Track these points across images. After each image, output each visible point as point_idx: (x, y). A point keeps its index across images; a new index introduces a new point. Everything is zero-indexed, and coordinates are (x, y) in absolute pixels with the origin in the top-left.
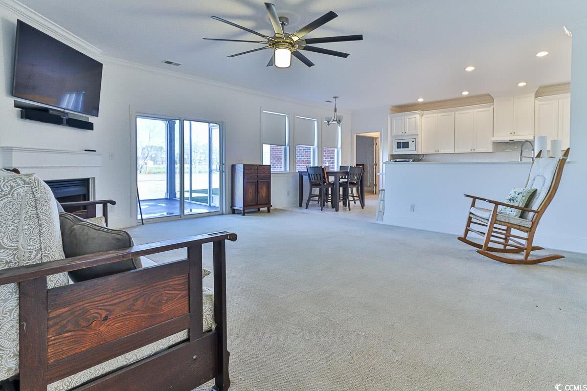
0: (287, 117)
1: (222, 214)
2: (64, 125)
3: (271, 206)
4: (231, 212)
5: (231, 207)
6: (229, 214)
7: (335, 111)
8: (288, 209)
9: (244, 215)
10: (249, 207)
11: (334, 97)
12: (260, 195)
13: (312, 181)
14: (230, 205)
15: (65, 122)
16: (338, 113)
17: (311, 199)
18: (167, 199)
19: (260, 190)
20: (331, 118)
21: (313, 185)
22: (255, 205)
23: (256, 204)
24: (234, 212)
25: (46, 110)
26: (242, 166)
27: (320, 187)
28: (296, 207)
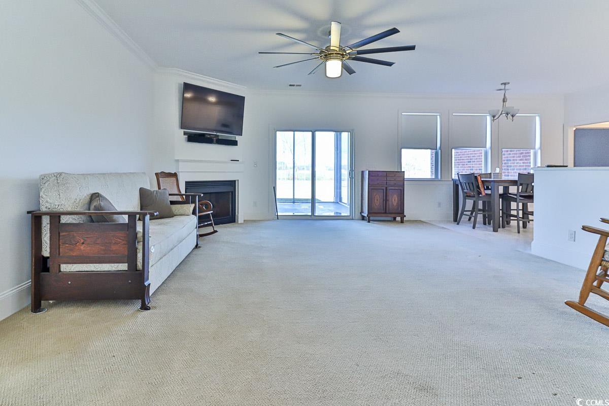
0: (438, 117)
1: (353, 219)
2: (214, 143)
3: (405, 216)
4: (361, 218)
5: (361, 213)
6: (358, 220)
7: (504, 101)
8: (431, 223)
9: (369, 222)
10: (375, 215)
11: (502, 84)
12: (390, 203)
13: (466, 191)
14: (360, 211)
15: (215, 141)
16: (508, 104)
17: (465, 213)
18: (334, 202)
19: (390, 198)
20: (499, 111)
21: (467, 196)
22: (384, 213)
23: (384, 211)
24: (363, 218)
25: (203, 135)
26: (367, 171)
27: (474, 199)
28: (449, 222)
